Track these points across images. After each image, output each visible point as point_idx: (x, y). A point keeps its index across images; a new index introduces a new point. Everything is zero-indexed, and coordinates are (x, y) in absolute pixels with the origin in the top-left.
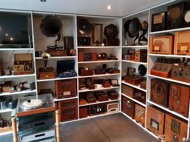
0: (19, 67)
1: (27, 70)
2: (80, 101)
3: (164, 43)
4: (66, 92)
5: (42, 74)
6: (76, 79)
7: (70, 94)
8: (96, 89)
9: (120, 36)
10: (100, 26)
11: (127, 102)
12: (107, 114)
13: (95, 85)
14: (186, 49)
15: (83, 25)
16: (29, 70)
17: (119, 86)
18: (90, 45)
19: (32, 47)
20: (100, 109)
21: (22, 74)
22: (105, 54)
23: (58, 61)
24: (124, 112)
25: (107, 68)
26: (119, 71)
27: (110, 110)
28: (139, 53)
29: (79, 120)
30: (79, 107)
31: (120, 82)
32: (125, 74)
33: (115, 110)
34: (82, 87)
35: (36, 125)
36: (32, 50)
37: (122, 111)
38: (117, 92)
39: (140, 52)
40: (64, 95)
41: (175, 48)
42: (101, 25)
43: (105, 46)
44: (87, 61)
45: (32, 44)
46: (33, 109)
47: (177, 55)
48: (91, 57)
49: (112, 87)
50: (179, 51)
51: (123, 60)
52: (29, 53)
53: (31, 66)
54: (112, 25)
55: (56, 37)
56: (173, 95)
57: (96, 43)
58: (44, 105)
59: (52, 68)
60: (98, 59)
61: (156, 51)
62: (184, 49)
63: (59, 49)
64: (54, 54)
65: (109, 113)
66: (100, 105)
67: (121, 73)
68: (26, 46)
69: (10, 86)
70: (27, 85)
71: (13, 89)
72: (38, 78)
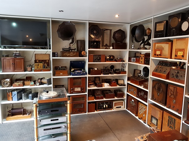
0: (38, 65)
1: (45, 68)
2: (89, 97)
3: (165, 48)
4: (76, 88)
5: (57, 72)
6: (86, 77)
7: (80, 90)
8: (103, 88)
9: (128, 40)
10: (109, 31)
11: (131, 100)
12: (113, 110)
13: (103, 83)
14: (182, 54)
15: (94, 30)
16: (47, 68)
17: (125, 85)
18: (99, 48)
19: (50, 49)
20: (107, 106)
21: (41, 71)
22: (113, 56)
23: (71, 61)
24: (128, 110)
25: (114, 69)
26: (125, 72)
27: (116, 107)
28: (143, 57)
29: (87, 113)
30: (88, 102)
31: (126, 82)
32: (131, 76)
34: (91, 85)
35: (52, 111)
36: (50, 51)
37: (126, 108)
38: (124, 91)
39: (144, 55)
40: (75, 91)
41: (174, 53)
42: (111, 30)
43: (113, 49)
44: (96, 62)
45: (50, 46)
46: (50, 98)
47: (175, 59)
48: (100, 58)
49: (118, 86)
50: (176, 56)
51: (129, 63)
52: (47, 53)
53: (48, 64)
54: (120, 30)
55: (71, 41)
56: (170, 95)
57: (105, 46)
58: (59, 96)
59: (66, 67)
60: (106, 60)
61: (158, 55)
62: (180, 54)
63: (73, 51)
64: (68, 55)
65: (114, 109)
66: (106, 102)
67: (127, 74)
68: (45, 47)
69: (31, 81)
70: (44, 81)
71: (33, 83)
72: (54, 75)
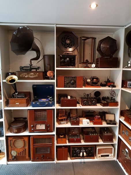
11: (125, 150)
15: (66, 39)
27: (100, 155)
33: (108, 156)
48: (75, 82)
54: (109, 38)
